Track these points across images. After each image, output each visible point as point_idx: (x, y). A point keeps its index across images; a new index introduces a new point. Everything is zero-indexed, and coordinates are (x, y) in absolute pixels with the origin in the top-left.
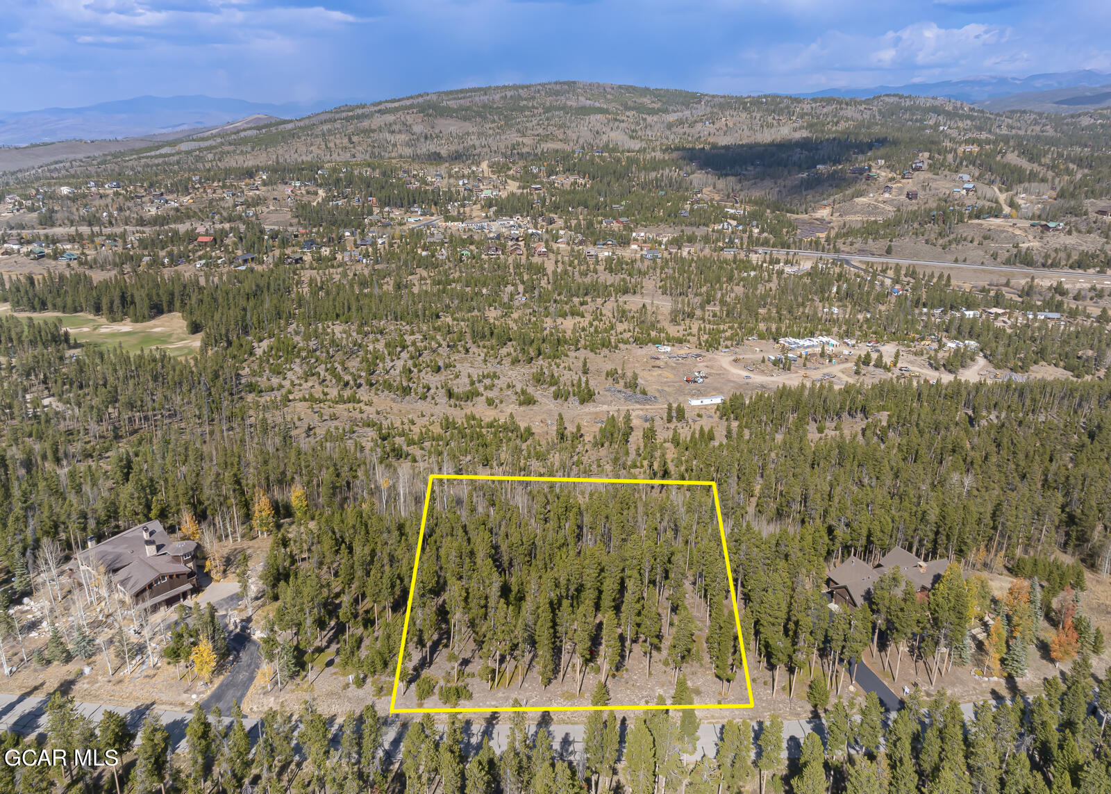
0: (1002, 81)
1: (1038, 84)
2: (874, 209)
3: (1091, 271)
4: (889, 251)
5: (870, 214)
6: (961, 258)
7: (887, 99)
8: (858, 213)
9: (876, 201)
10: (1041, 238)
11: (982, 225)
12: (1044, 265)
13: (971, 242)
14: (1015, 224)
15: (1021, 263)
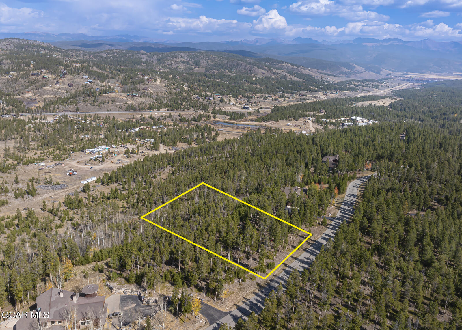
0: (48, 35)
1: (64, 38)
2: (55, 93)
3: (155, 110)
4: (77, 110)
5: (55, 94)
6: (109, 110)
7: (12, 40)
8: (49, 94)
9: (54, 88)
10: (133, 100)
11: (108, 96)
12: (139, 110)
13: (108, 103)
14: (121, 95)
15: (131, 109)
